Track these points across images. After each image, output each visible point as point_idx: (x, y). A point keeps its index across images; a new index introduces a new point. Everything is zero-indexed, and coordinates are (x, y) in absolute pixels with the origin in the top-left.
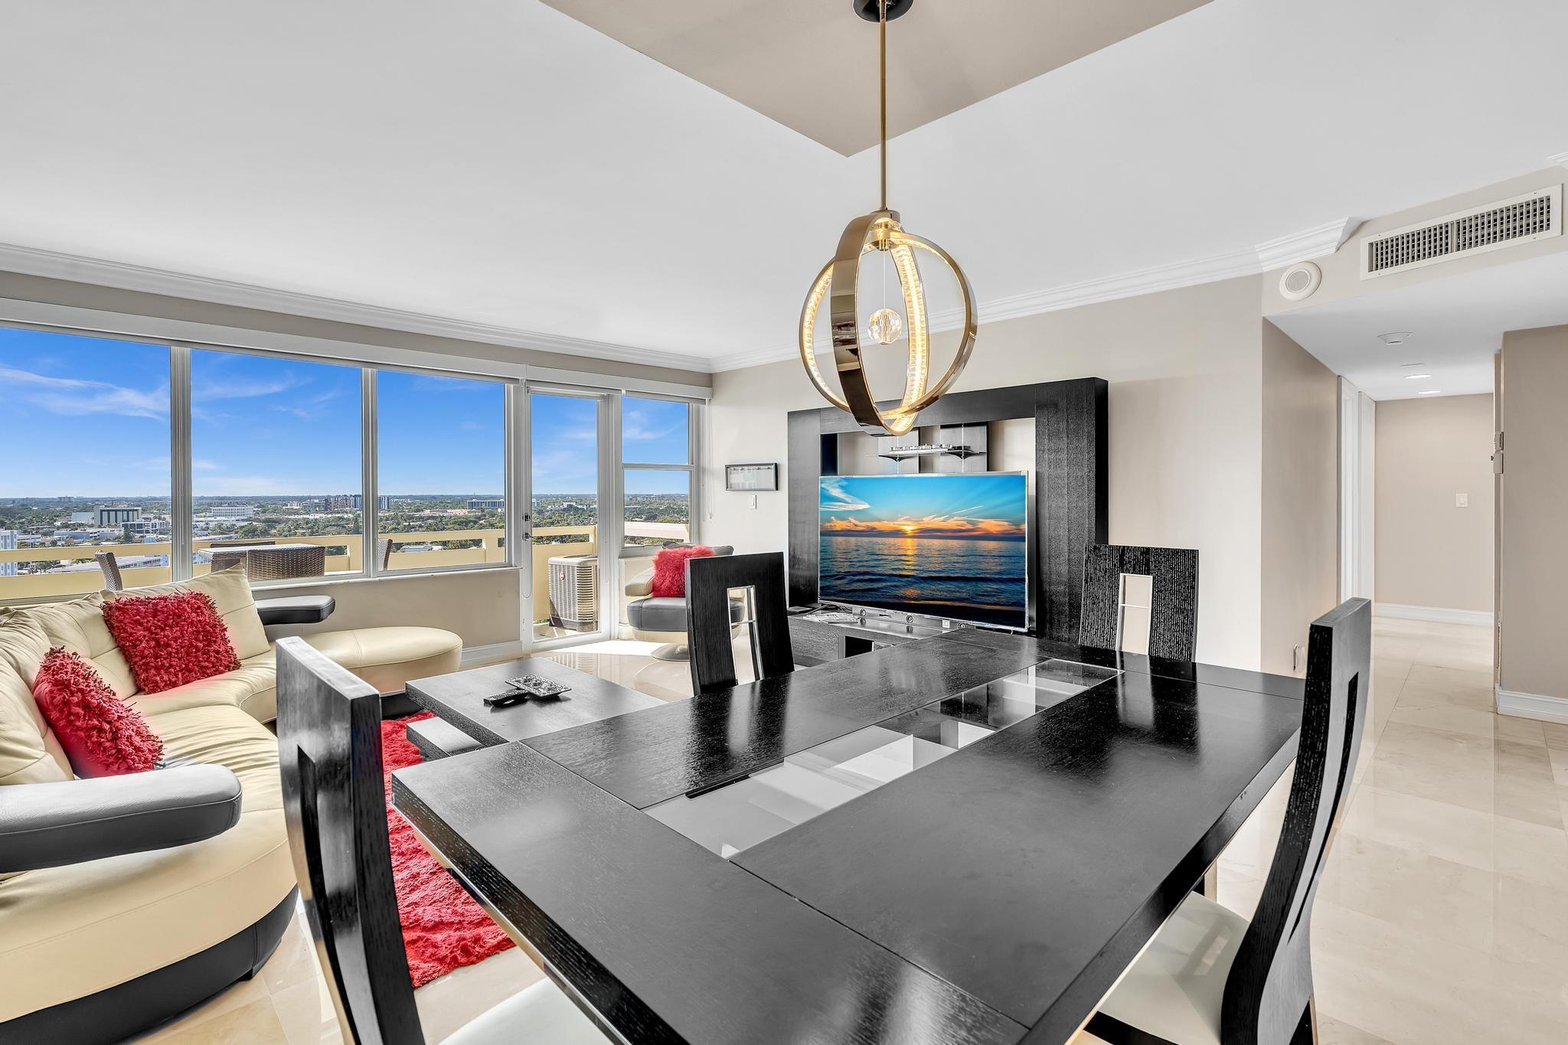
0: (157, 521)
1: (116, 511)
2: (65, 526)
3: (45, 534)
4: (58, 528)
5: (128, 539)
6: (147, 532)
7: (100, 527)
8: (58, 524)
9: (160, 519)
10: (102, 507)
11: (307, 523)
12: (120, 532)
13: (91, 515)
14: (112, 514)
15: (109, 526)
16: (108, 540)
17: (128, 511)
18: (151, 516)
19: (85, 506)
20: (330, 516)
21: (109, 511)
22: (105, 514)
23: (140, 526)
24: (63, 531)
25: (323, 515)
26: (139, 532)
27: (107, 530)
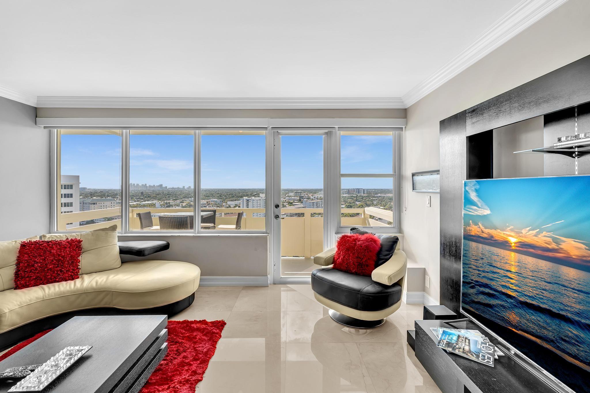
0: (306, 195)
1: (298, 192)
2: (288, 196)
3: (284, 198)
4: (287, 197)
5: (300, 200)
6: (304, 199)
7: (295, 197)
8: (287, 196)
9: (307, 195)
10: (295, 191)
11: (343, 197)
12: (298, 198)
13: (293, 193)
14: (297, 193)
15: (297, 197)
16: (296, 200)
17: (300, 192)
18: (305, 194)
19: (292, 191)
20: (349, 195)
21: (297, 192)
22: (296, 193)
23: (303, 197)
24: (287, 198)
25: (347, 195)
26: (303, 198)
27: (296, 198)
